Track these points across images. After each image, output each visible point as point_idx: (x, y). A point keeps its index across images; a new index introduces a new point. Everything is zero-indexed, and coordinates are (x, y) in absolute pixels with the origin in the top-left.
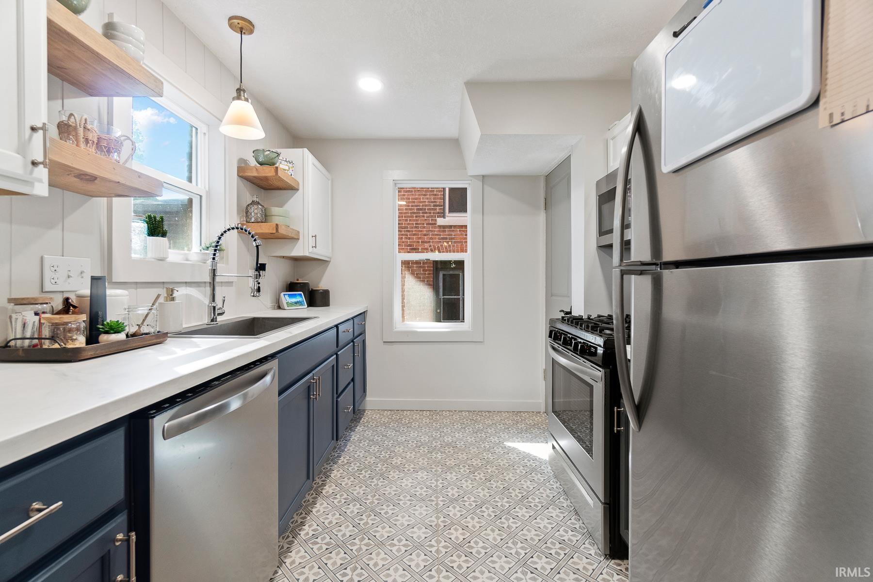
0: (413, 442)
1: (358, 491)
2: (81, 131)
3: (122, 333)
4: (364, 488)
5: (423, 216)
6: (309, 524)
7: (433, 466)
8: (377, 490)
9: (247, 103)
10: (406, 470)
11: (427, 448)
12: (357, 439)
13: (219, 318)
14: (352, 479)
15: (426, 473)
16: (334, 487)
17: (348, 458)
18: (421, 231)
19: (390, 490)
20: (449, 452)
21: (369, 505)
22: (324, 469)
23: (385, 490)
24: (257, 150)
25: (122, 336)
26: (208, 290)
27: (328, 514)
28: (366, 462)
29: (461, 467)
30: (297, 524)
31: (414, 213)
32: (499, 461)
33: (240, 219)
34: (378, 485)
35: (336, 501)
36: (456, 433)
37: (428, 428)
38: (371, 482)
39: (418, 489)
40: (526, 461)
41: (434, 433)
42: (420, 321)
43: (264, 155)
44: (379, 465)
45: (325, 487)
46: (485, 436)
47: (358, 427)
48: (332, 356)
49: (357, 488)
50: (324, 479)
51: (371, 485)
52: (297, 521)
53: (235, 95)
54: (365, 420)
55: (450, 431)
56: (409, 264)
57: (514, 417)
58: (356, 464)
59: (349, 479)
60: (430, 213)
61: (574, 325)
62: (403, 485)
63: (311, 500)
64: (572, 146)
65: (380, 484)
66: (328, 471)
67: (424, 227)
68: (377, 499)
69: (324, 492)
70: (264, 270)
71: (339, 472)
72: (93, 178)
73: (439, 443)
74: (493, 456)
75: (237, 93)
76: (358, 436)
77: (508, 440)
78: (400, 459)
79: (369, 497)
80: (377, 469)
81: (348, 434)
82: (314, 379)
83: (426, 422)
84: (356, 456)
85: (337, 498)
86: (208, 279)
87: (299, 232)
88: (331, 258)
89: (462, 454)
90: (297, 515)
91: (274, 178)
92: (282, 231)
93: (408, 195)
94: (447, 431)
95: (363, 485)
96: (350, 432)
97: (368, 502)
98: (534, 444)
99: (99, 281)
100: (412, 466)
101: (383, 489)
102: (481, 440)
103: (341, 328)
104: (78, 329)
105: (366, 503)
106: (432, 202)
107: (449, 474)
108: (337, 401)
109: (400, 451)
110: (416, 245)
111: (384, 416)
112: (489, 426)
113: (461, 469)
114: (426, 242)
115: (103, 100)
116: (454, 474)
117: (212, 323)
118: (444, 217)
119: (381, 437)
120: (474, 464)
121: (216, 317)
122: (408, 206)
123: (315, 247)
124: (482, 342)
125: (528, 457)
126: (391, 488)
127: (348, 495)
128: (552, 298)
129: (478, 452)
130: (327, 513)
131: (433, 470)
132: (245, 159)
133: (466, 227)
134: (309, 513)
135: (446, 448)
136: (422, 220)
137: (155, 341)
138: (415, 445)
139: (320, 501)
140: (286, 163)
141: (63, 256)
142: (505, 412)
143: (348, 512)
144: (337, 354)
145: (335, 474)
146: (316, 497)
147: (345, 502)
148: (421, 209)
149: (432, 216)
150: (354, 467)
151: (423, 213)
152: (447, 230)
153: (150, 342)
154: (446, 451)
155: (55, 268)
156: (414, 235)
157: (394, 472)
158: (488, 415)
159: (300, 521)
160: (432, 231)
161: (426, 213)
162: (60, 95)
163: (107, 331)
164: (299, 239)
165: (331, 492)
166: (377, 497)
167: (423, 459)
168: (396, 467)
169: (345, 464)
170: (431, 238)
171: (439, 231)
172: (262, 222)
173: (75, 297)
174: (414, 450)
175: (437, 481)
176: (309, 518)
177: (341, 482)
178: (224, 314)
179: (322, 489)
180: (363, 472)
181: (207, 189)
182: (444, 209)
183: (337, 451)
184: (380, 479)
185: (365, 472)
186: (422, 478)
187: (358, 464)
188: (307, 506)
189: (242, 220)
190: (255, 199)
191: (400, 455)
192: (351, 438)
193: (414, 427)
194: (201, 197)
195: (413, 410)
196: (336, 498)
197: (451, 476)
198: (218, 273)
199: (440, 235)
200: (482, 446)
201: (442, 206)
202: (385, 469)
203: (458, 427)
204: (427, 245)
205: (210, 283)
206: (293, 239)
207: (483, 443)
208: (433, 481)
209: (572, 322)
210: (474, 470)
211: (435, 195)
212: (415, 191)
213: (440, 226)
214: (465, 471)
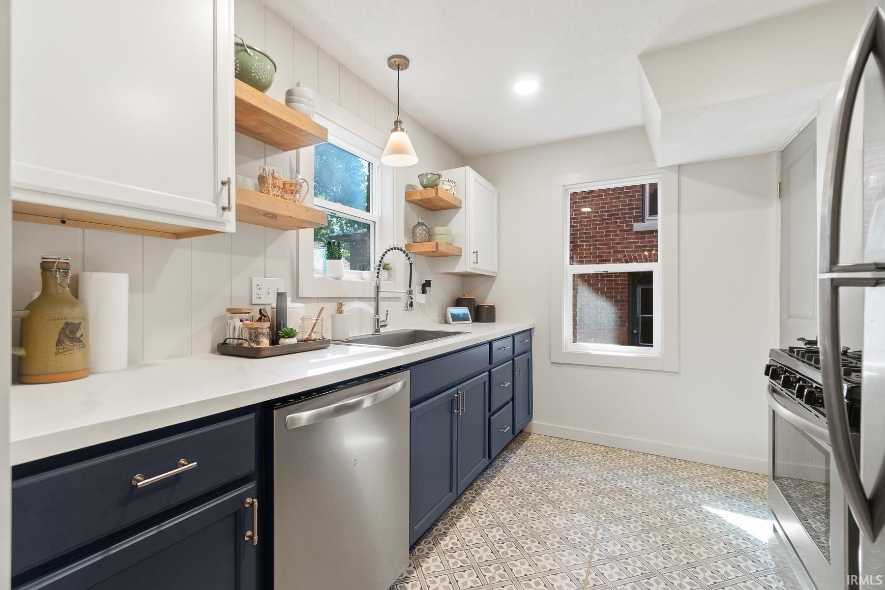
0: (577, 478)
1: (505, 517)
2: (270, 179)
3: (294, 338)
4: (512, 515)
5: (616, 222)
6: (451, 536)
7: (595, 511)
8: (525, 521)
9: (403, 133)
10: (561, 507)
11: (592, 488)
12: (515, 462)
13: (382, 330)
14: (502, 502)
15: (584, 517)
16: (482, 506)
17: (502, 480)
18: (613, 240)
19: (539, 525)
20: (620, 499)
21: (513, 534)
22: (476, 485)
23: (533, 524)
24: (421, 175)
25: (294, 341)
26: (373, 304)
27: (470, 532)
28: (520, 488)
29: (632, 520)
30: (439, 533)
31: (605, 220)
32: (689, 527)
33: (408, 240)
34: (527, 516)
35: (480, 521)
36: (634, 479)
37: (599, 466)
38: (521, 511)
39: (571, 532)
40: (731, 537)
41: (605, 473)
42: (595, 342)
43: (427, 178)
44: (533, 495)
45: (473, 504)
46: (674, 491)
47: (520, 450)
48: (485, 372)
49: (504, 513)
50: (474, 495)
51: (519, 514)
52: (440, 530)
53: (393, 127)
54: (528, 444)
55: (626, 475)
56: (598, 277)
57: (724, 475)
58: (509, 488)
59: (498, 501)
60: (625, 218)
61: (805, 360)
62: (555, 523)
63: (458, 513)
64: (819, 101)
65: (530, 516)
66: (479, 489)
67: (617, 235)
68: (523, 531)
69: (471, 508)
70: (430, 286)
71: (490, 492)
72: (274, 216)
73: (609, 486)
74: (681, 519)
75: (395, 125)
76: (518, 460)
77: (708, 504)
78: (558, 494)
79: (515, 526)
80: (530, 499)
81: (508, 455)
82: (458, 394)
83: (598, 459)
84: (511, 479)
85: (483, 518)
86: (373, 295)
87: (461, 249)
88: (497, 273)
89: (637, 506)
90: (442, 523)
91: (435, 199)
92: (442, 249)
93: (597, 200)
94: (623, 475)
95: (511, 512)
96: (510, 453)
97: (512, 531)
98: (750, 517)
99: (282, 296)
100: (570, 505)
101: (531, 522)
102: (667, 494)
103: (495, 344)
104: (264, 334)
105: (510, 531)
106: (627, 205)
107: (614, 526)
108: (490, 420)
109: (559, 485)
110: (607, 256)
111: (550, 443)
112: (683, 479)
113: (631, 523)
114: (619, 252)
115: (293, 153)
116: (621, 527)
117: (376, 334)
118: (643, 221)
119: (542, 465)
120: (650, 521)
121: (379, 329)
122: (598, 212)
123: (477, 263)
124: (676, 373)
125: (737, 532)
126: (540, 523)
127: (493, 518)
128: (788, 320)
129: (660, 508)
130: (469, 530)
131: (595, 516)
132: (413, 184)
133: (657, 231)
134: (453, 525)
135: (617, 494)
136: (616, 227)
137: (319, 346)
138: (578, 482)
139: (465, 516)
140: (448, 183)
141: (265, 277)
142: (710, 466)
143: (490, 535)
144: (490, 372)
145: (486, 493)
146: (463, 511)
147: (489, 525)
148: (613, 215)
149: (627, 222)
150: (507, 490)
151: (615, 219)
152: (646, 236)
153: (315, 347)
154: (616, 498)
155: (260, 286)
156: (604, 244)
157: (548, 506)
158: (685, 465)
159: (443, 530)
160: (627, 239)
161: (620, 218)
162: (263, 155)
163: (284, 336)
164: (461, 256)
165: (478, 510)
166: (523, 528)
167: (585, 501)
168: (552, 502)
169: (498, 486)
170: (627, 247)
171: (637, 238)
172: (426, 242)
173: (270, 309)
174: (576, 487)
175: (597, 529)
176: (452, 530)
177: (490, 502)
178: (387, 326)
179: (470, 505)
180: (514, 498)
181: (380, 216)
182: (643, 212)
183: (493, 470)
184: (530, 510)
185: (517, 498)
186: (579, 521)
187: (511, 489)
188: (452, 518)
189: (409, 240)
190: (420, 221)
191: (559, 490)
192: (510, 459)
193: (583, 461)
194: (375, 222)
195: (585, 443)
196: (481, 518)
197: (616, 529)
198: (381, 289)
199: (638, 243)
200: (667, 503)
201: (639, 208)
202: (538, 501)
203: (638, 472)
204: (619, 256)
205: (375, 298)
206: (456, 255)
207: (669, 499)
208: (592, 528)
209: (803, 356)
210: (649, 529)
211: (632, 196)
212: (606, 195)
213: (637, 233)
214: (636, 527)
